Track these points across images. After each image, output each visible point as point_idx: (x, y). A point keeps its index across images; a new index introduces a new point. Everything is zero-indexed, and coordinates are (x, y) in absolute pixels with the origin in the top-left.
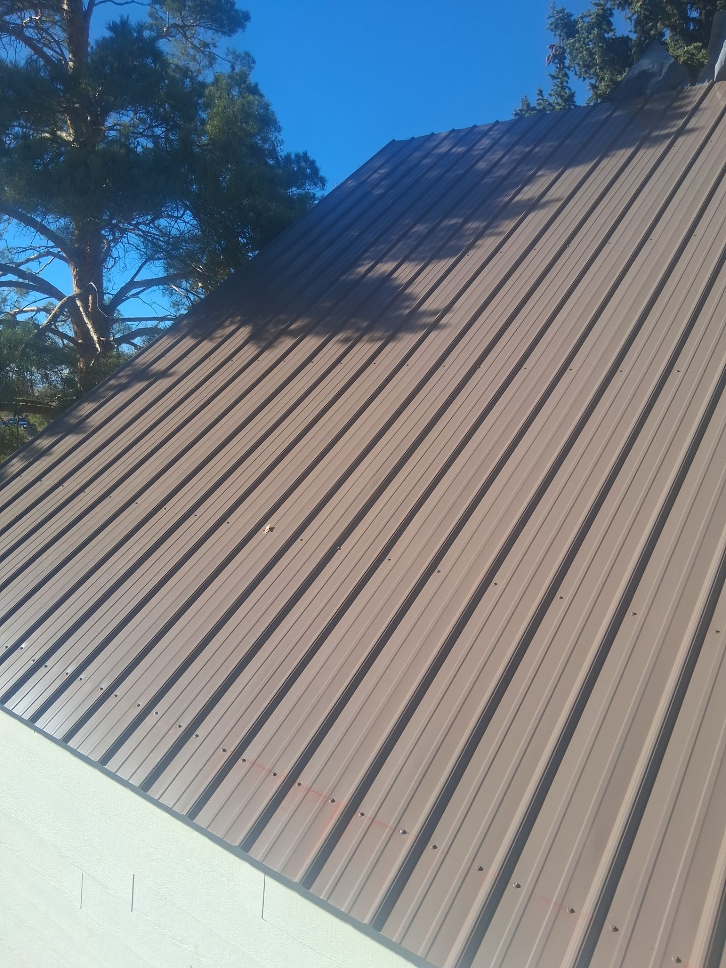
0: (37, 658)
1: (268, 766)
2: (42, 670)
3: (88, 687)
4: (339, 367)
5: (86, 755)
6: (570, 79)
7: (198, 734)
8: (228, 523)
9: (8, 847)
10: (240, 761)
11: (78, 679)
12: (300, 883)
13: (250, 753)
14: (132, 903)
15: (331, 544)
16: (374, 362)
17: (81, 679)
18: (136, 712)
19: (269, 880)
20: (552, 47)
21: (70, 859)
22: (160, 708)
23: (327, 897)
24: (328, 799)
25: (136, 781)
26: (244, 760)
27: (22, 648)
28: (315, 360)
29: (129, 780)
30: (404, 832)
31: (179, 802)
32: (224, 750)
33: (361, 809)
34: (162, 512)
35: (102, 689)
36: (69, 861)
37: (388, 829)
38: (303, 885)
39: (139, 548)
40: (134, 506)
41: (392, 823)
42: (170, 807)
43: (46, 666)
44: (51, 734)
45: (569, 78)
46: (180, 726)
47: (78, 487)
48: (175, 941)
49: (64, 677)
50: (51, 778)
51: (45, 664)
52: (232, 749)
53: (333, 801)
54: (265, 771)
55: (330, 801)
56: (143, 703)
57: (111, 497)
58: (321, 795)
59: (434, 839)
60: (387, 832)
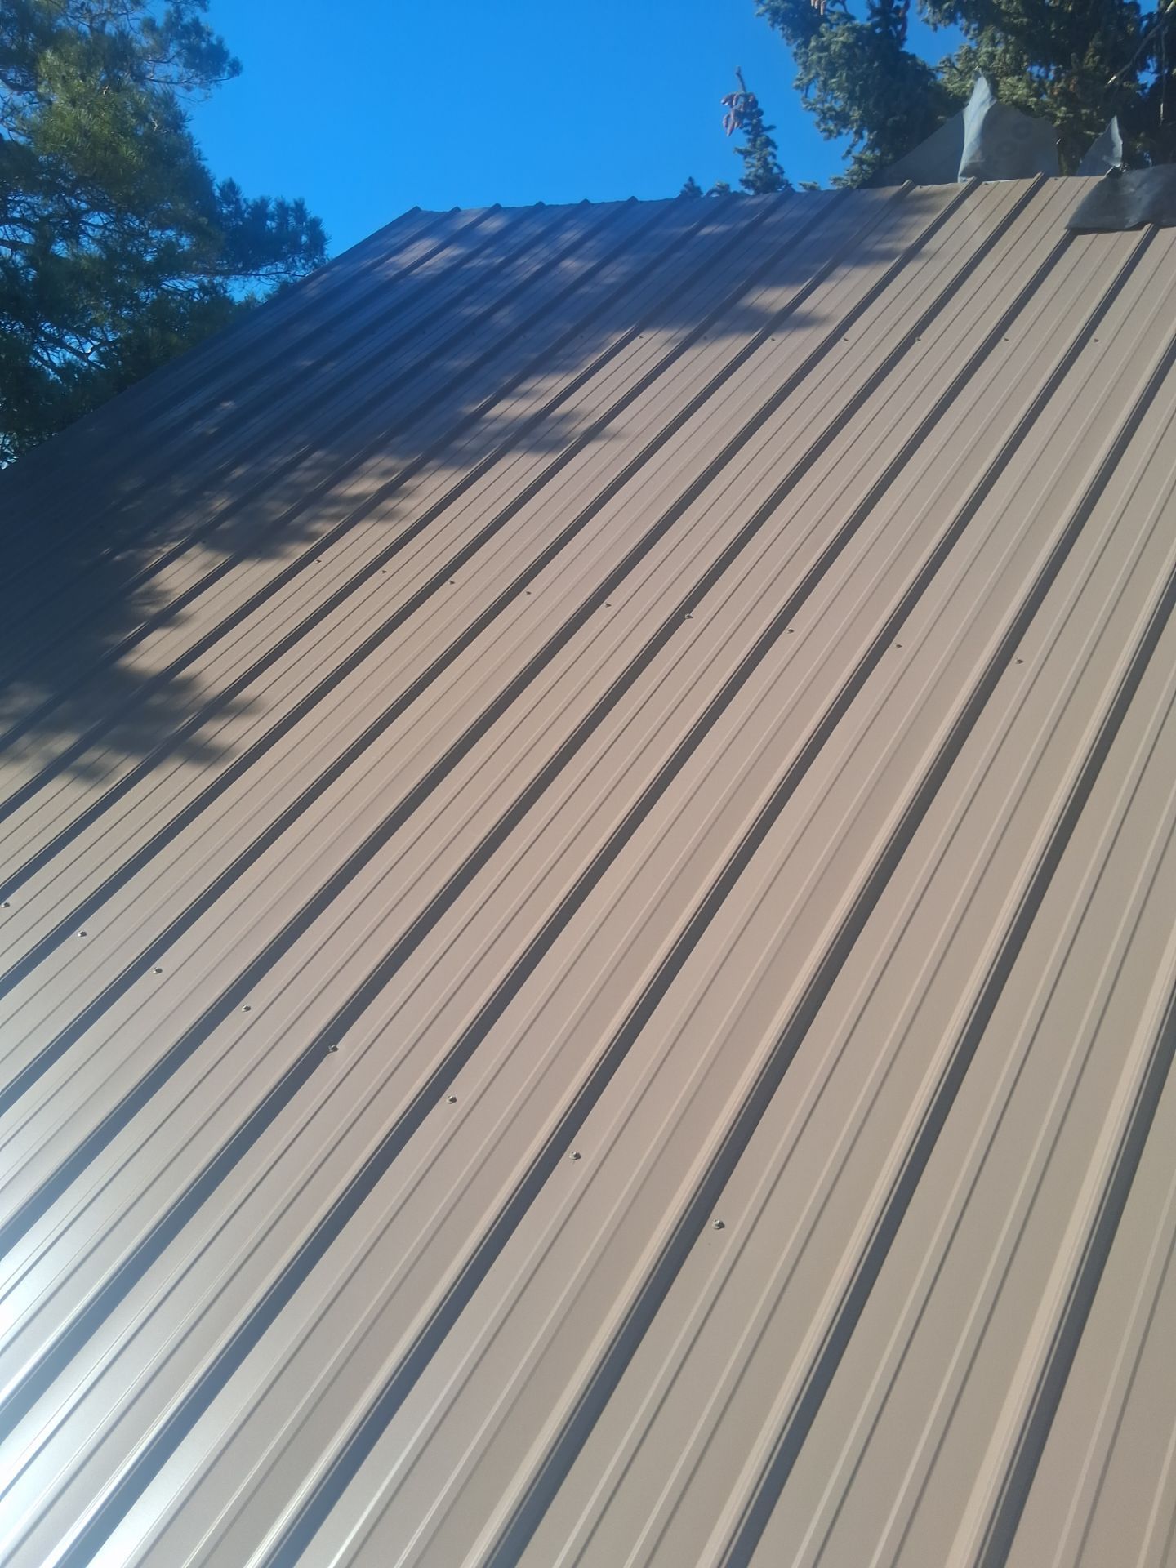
6: (780, 148)
20: (730, 99)
45: (775, 147)
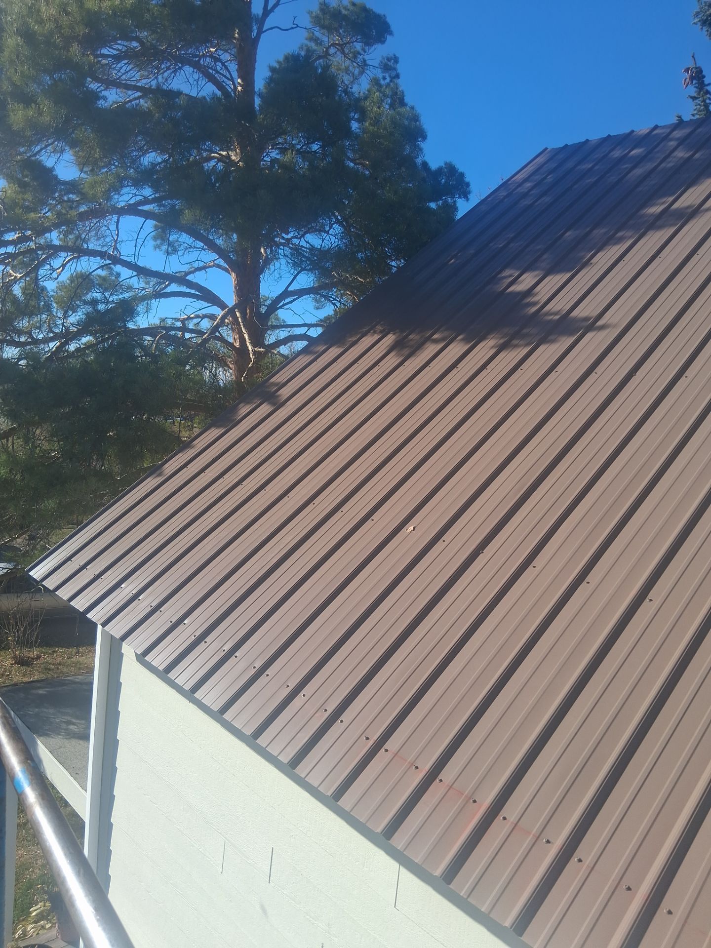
0: (198, 634)
1: (411, 758)
2: (202, 645)
3: (242, 665)
4: (484, 372)
5: (240, 728)
7: (342, 719)
8: (373, 520)
9: (159, 807)
10: (383, 750)
11: (234, 656)
12: (441, 877)
13: (393, 744)
14: (270, 875)
15: (474, 547)
16: (521, 368)
17: (236, 657)
18: (285, 692)
19: (403, 870)
21: (214, 826)
22: (308, 690)
23: (467, 894)
24: (470, 798)
25: (285, 758)
26: (387, 751)
27: (185, 624)
28: (460, 366)
29: (278, 756)
30: (548, 842)
31: (324, 783)
32: (367, 738)
33: (503, 813)
34: (311, 506)
35: (254, 667)
36: (214, 827)
37: (531, 836)
38: (443, 879)
39: (291, 538)
40: (285, 499)
41: (535, 830)
42: (316, 787)
43: (206, 642)
44: (209, 706)
46: (326, 710)
47: (237, 480)
48: (308, 917)
49: (221, 654)
50: (202, 747)
51: (205, 640)
52: (375, 738)
53: (475, 801)
54: (407, 763)
55: (471, 801)
56: (293, 684)
57: (265, 490)
58: (463, 794)
59: (580, 852)
60: (529, 840)
